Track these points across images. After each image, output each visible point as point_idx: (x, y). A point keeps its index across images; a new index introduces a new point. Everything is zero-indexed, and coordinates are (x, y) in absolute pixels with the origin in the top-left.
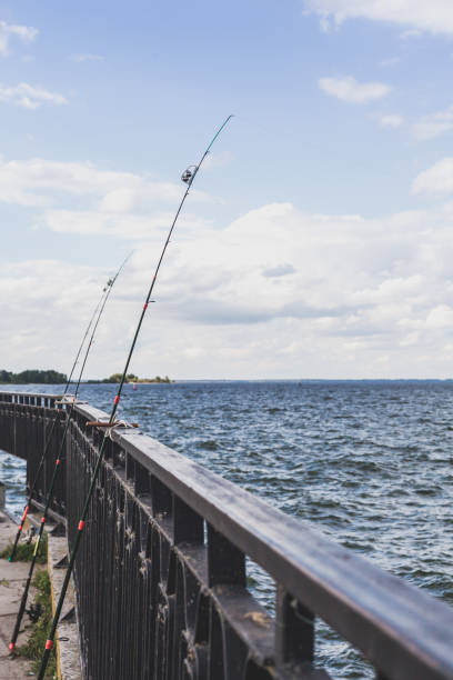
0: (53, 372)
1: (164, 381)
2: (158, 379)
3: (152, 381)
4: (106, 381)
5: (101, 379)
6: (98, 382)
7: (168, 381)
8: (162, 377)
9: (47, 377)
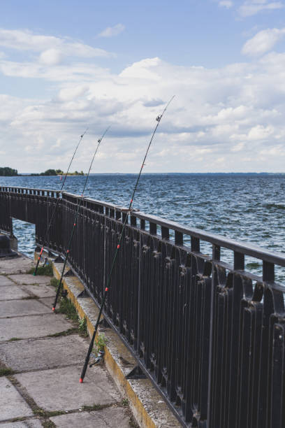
0: (8, 168)
1: (80, 174)
2: (76, 172)
3: (72, 174)
4: (42, 174)
5: (40, 173)
6: (37, 175)
7: (82, 174)
8: (79, 172)
9: (4, 172)
